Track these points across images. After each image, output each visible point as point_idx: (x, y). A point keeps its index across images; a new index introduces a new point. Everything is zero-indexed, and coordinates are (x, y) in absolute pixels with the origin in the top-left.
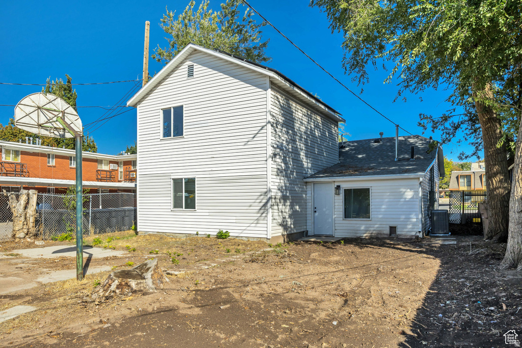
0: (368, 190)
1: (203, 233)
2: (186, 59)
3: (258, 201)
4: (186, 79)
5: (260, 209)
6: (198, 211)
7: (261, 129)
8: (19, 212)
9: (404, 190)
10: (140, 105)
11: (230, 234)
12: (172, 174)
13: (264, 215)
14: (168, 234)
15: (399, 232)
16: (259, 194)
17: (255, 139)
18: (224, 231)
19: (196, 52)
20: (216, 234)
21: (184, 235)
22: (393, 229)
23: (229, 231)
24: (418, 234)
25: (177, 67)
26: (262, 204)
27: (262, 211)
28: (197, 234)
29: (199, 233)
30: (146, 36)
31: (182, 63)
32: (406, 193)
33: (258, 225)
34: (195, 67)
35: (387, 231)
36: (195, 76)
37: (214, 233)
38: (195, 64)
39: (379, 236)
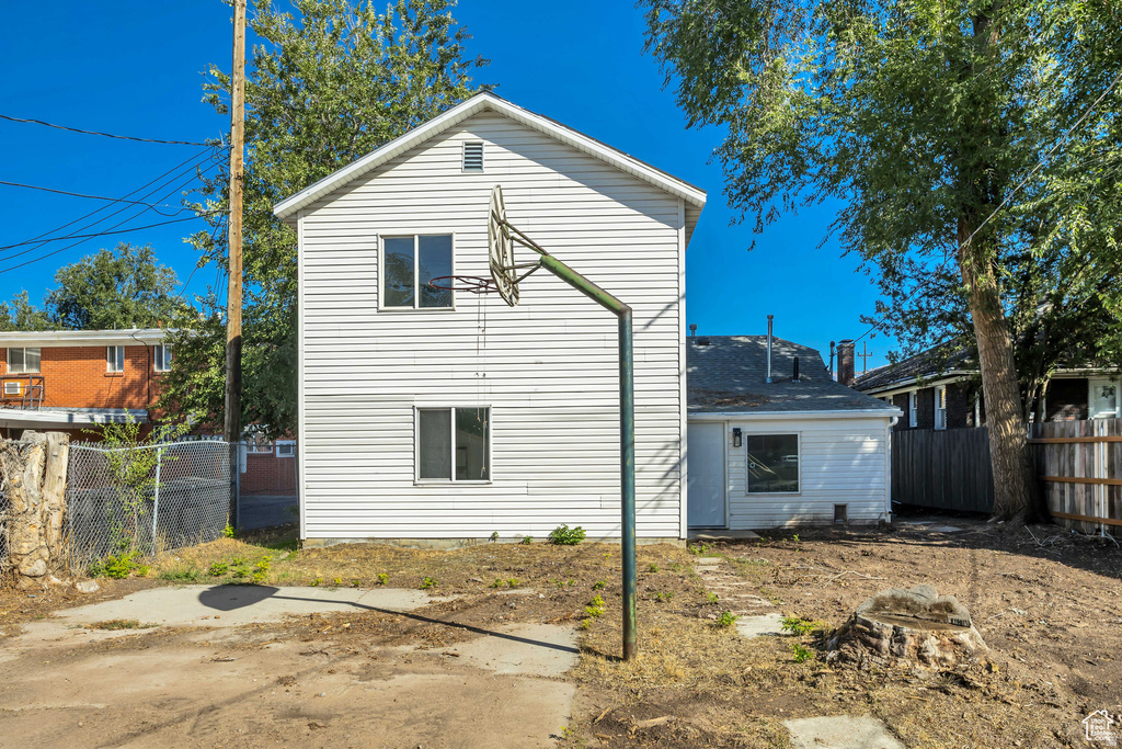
0: (795, 437)
1: (512, 534)
2: (459, 126)
3: (659, 460)
4: (459, 172)
5: (665, 477)
6: (495, 484)
7: (667, 309)
8: (32, 500)
9: (859, 439)
10: (308, 218)
11: (588, 534)
12: (416, 398)
13: (673, 489)
14: (403, 542)
15: (851, 514)
16: (661, 445)
17: (651, 328)
18: (571, 527)
19: (487, 114)
20: (546, 534)
21: (454, 542)
22: (840, 510)
23: (584, 527)
24: (883, 517)
25: (431, 141)
26: (667, 467)
27: (667, 482)
28: (494, 538)
29: (500, 534)
30: (237, 34)
31: (447, 133)
32: (865, 444)
33: (660, 511)
34: (485, 149)
35: (830, 513)
36: (486, 171)
37: (542, 532)
38: (486, 142)
39: (816, 524)
